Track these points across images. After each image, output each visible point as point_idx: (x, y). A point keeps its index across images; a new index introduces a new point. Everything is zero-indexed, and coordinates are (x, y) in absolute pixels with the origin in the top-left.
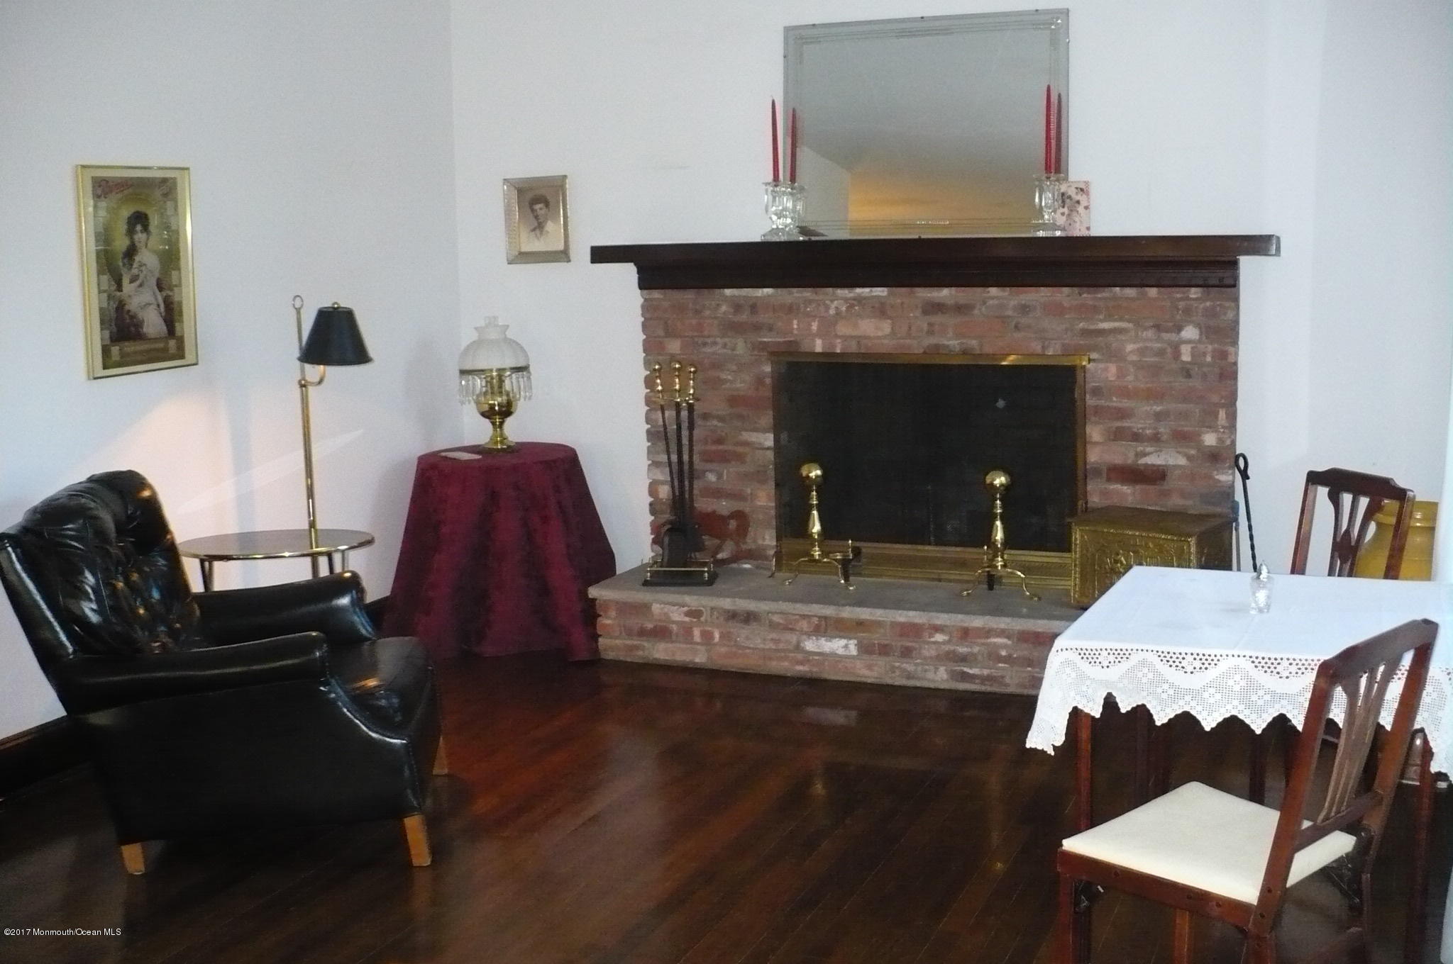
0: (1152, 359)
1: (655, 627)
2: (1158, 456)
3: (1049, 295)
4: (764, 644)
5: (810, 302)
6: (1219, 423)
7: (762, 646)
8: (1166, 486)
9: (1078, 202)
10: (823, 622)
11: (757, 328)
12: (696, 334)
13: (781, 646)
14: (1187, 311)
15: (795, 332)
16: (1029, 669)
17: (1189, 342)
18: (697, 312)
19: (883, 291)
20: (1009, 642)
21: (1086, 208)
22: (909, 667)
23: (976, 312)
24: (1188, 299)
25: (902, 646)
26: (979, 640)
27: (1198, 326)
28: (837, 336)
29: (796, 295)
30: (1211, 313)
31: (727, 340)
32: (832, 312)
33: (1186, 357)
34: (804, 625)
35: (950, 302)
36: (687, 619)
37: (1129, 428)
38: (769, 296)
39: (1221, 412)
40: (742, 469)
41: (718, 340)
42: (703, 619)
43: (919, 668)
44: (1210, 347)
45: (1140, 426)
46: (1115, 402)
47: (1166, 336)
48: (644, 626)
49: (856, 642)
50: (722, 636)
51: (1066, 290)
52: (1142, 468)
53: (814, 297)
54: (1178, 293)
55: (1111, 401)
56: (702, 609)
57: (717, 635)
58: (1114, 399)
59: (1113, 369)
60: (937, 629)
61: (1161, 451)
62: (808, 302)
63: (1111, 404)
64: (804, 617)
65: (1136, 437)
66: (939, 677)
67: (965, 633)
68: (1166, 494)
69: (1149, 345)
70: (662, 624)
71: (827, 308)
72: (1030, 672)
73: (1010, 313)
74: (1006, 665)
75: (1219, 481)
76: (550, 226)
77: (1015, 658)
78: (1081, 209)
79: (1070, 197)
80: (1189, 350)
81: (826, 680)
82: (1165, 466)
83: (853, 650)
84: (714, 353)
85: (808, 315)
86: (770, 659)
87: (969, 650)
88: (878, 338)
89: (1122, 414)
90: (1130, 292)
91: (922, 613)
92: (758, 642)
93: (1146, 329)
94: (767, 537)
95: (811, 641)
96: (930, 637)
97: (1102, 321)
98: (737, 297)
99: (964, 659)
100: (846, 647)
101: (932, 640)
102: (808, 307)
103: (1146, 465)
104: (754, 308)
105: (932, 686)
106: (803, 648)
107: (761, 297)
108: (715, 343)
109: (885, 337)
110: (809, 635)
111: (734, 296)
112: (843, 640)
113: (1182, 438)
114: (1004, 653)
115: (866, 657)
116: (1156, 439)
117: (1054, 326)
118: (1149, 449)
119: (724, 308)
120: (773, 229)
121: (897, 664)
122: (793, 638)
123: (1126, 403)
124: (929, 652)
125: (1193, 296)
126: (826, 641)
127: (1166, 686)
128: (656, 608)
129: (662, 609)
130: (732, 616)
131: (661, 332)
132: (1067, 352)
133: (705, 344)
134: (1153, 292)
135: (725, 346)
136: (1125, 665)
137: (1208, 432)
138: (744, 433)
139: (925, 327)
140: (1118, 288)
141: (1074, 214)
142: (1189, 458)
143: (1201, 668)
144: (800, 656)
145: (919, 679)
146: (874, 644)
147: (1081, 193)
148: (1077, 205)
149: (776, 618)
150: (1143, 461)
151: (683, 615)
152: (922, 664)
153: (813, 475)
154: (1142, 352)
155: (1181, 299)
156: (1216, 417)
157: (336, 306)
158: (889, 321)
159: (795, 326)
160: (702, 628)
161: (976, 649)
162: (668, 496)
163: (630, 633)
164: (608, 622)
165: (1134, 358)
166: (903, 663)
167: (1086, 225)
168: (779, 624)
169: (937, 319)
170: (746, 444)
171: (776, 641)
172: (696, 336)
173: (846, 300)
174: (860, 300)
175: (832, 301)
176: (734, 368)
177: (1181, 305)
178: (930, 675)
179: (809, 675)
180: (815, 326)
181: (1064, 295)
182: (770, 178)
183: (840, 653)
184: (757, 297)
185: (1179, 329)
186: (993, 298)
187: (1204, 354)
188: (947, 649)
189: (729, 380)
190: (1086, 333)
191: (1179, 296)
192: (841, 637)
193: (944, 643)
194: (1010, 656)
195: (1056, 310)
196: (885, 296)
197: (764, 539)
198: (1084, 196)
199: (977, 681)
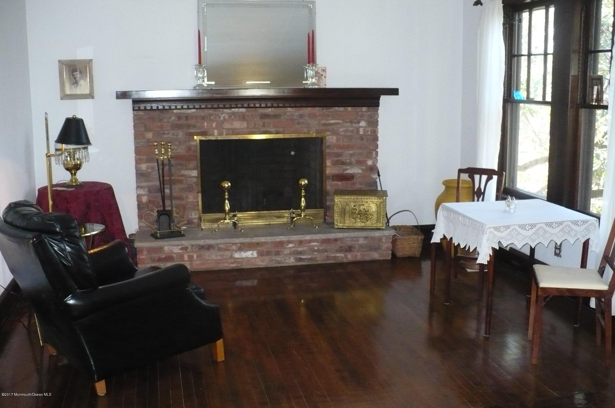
0: (349, 134)
1: (166, 256)
2: (351, 170)
3: (311, 110)
4: (217, 257)
5: (213, 114)
6: (373, 156)
7: (215, 258)
8: (355, 180)
9: (322, 75)
10: (242, 246)
11: (189, 126)
12: (159, 129)
13: (224, 257)
14: (362, 116)
15: (206, 127)
16: (326, 253)
17: (362, 127)
18: (161, 120)
19: (244, 110)
20: (318, 244)
21: (325, 77)
22: (278, 259)
23: (282, 117)
24: (362, 111)
25: (275, 251)
26: (306, 245)
27: (365, 121)
28: (224, 129)
29: (206, 112)
30: (370, 117)
31: (173, 132)
32: (222, 118)
33: (361, 133)
34: (234, 247)
35: (272, 114)
36: (181, 251)
37: (341, 160)
38: (193, 112)
39: (373, 152)
40: (182, 186)
41: (170, 132)
42: (188, 250)
43: (283, 259)
44: (370, 129)
45: (345, 159)
46: (336, 150)
47: (354, 125)
48: (161, 256)
49: (256, 251)
50: (197, 257)
51: (317, 109)
52: (346, 175)
53: (214, 113)
54: (358, 109)
55: (334, 150)
56: (188, 246)
57: (195, 256)
58: (335, 149)
59: (335, 138)
60: (290, 242)
61: (352, 168)
62: (210, 115)
63: (334, 151)
64: (234, 244)
65: (343, 163)
66: (291, 261)
67: (301, 242)
68: (354, 184)
69: (348, 128)
70: (169, 255)
71: (220, 117)
72: (326, 254)
73: (295, 117)
74: (317, 253)
75: (373, 177)
76: (82, 82)
77: (321, 250)
78: (323, 77)
79: (319, 73)
80: (362, 130)
81: (243, 269)
82: (354, 173)
83: (255, 255)
84: (168, 138)
85: (211, 120)
86: (219, 263)
87: (303, 249)
88: (242, 129)
89: (338, 155)
90: (342, 109)
91: (286, 236)
92: (214, 257)
93: (347, 122)
94: (193, 214)
95: (237, 254)
96: (287, 246)
97: (331, 120)
98: (179, 113)
99: (301, 253)
100: (252, 254)
101: (288, 247)
102: (211, 117)
103: (347, 174)
104: (187, 118)
105: (288, 265)
106: (234, 257)
107: (190, 113)
108: (169, 133)
109: (244, 128)
110: (236, 251)
111: (178, 113)
112: (251, 251)
113: (360, 163)
114: (316, 248)
115: (260, 257)
116: (350, 164)
117: (314, 123)
118: (348, 168)
119: (173, 118)
120: (198, 84)
121: (274, 258)
122: (228, 253)
123: (340, 151)
124: (287, 251)
125: (364, 110)
126: (244, 253)
127: (521, 236)
128: (166, 248)
129: (169, 248)
130: (202, 247)
131: (143, 129)
132: (317, 132)
133: (164, 134)
134: (350, 109)
135: (173, 134)
136: (508, 230)
137: (369, 160)
138: (182, 171)
139: (261, 124)
140: (337, 108)
141: (320, 79)
142: (363, 170)
143: (531, 229)
144: (233, 260)
145: (283, 263)
146: (264, 252)
147: (323, 71)
148: (322, 76)
149: (221, 246)
150: (345, 172)
151: (179, 249)
152: (283, 257)
153: (226, 185)
154: (346, 131)
155: (360, 111)
156: (372, 154)
157: (74, 117)
158: (246, 122)
159: (206, 125)
160: (188, 255)
161: (305, 248)
162: (146, 201)
163: (153, 260)
164: (142, 257)
165: (342, 133)
166: (276, 258)
167: (324, 83)
168: (223, 248)
169: (266, 121)
170: (183, 176)
171: (222, 256)
172: (160, 130)
173: (228, 114)
174: (234, 114)
175: (222, 114)
176: (177, 144)
177: (360, 113)
178: (287, 261)
179: (236, 268)
180: (214, 125)
181: (317, 110)
182: (197, 63)
183: (250, 257)
184: (188, 113)
185: (359, 122)
186: (289, 112)
187: (368, 131)
188: (294, 250)
189: (175, 149)
190: (325, 125)
191: (359, 110)
192: (250, 250)
193: (293, 247)
194: (318, 249)
195: (313, 116)
196: (245, 112)
197: (192, 215)
198: (324, 73)
199: (306, 261)
